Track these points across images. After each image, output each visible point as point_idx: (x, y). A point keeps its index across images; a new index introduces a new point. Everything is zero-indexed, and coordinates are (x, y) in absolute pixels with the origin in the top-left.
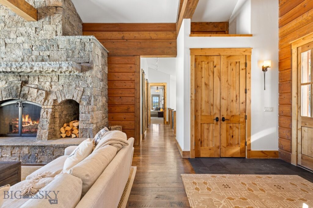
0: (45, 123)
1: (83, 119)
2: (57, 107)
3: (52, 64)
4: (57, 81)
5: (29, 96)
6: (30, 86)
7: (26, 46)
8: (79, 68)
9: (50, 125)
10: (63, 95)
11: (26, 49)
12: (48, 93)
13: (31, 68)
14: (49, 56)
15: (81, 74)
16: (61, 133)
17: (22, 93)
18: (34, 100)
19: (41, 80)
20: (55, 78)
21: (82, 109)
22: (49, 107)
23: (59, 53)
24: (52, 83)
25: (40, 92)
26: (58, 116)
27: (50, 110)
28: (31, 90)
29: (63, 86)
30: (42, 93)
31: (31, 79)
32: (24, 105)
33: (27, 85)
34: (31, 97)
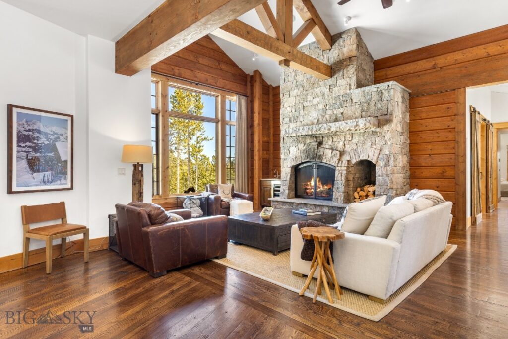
0: (340, 186)
1: (380, 183)
2: (350, 169)
3: (349, 123)
4: (351, 139)
5: (324, 158)
6: (324, 146)
7: (321, 106)
8: (376, 123)
9: (345, 187)
10: (357, 155)
11: (321, 109)
12: (342, 154)
13: (329, 129)
14: (342, 113)
15: (378, 129)
16: (355, 198)
17: (318, 154)
18: (329, 162)
19: (335, 140)
20: (349, 137)
21: (379, 170)
22: (343, 168)
23: (353, 109)
24: (345, 143)
25: (335, 152)
26: (351, 179)
27: (345, 172)
28: (326, 151)
29: (357, 144)
30: (336, 154)
31: (325, 140)
32: (318, 167)
33: (322, 146)
34: (326, 158)
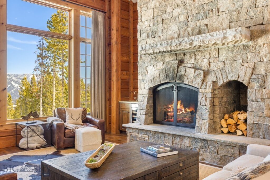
0: (204, 112)
1: (254, 110)
2: (216, 92)
3: (215, 35)
4: (217, 56)
5: (186, 78)
6: (186, 65)
7: (182, 18)
8: (249, 35)
9: (210, 114)
10: (224, 75)
11: (182, 22)
12: (206, 73)
13: (191, 44)
14: (207, 25)
15: (250, 43)
16: (222, 127)
17: (179, 74)
18: (191, 83)
19: (198, 57)
20: (214, 53)
21: (251, 94)
22: (207, 91)
23: (220, 19)
24: (210, 60)
25: (197, 72)
26: (218, 104)
27: (209, 96)
28: (188, 70)
29: (224, 62)
30: (200, 74)
31: (187, 56)
32: (179, 89)
33: (183, 65)
34: (188, 78)
